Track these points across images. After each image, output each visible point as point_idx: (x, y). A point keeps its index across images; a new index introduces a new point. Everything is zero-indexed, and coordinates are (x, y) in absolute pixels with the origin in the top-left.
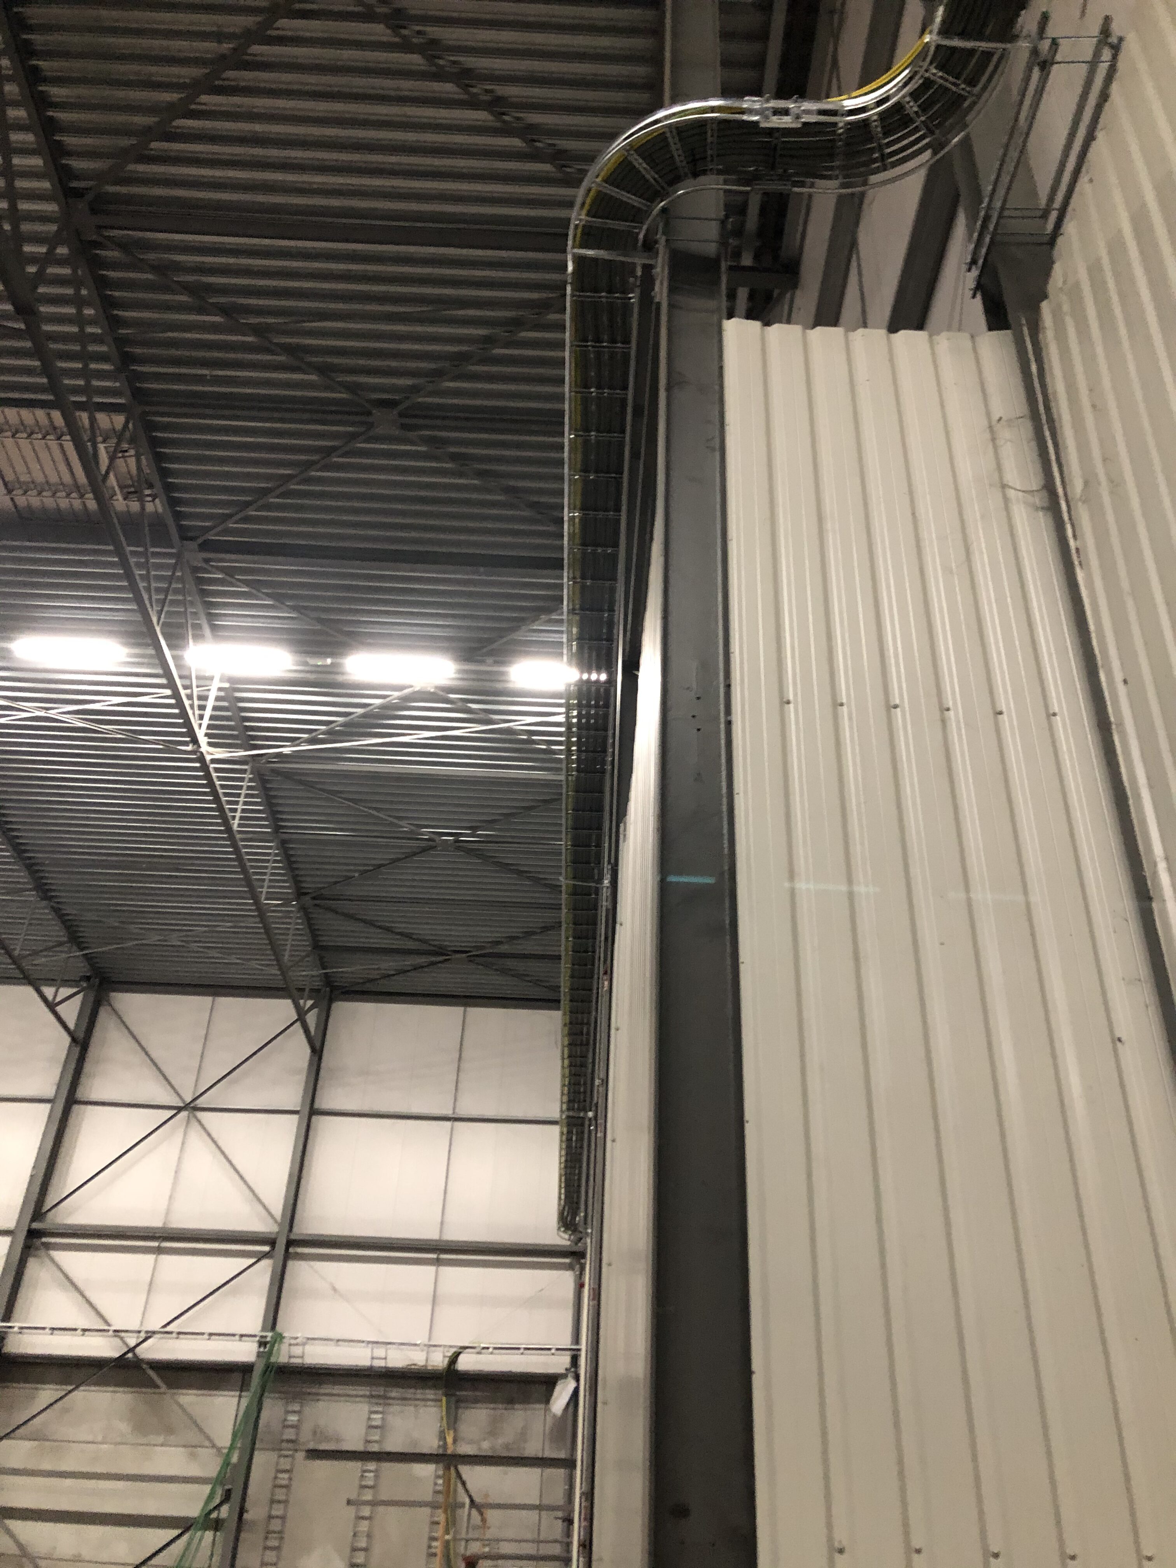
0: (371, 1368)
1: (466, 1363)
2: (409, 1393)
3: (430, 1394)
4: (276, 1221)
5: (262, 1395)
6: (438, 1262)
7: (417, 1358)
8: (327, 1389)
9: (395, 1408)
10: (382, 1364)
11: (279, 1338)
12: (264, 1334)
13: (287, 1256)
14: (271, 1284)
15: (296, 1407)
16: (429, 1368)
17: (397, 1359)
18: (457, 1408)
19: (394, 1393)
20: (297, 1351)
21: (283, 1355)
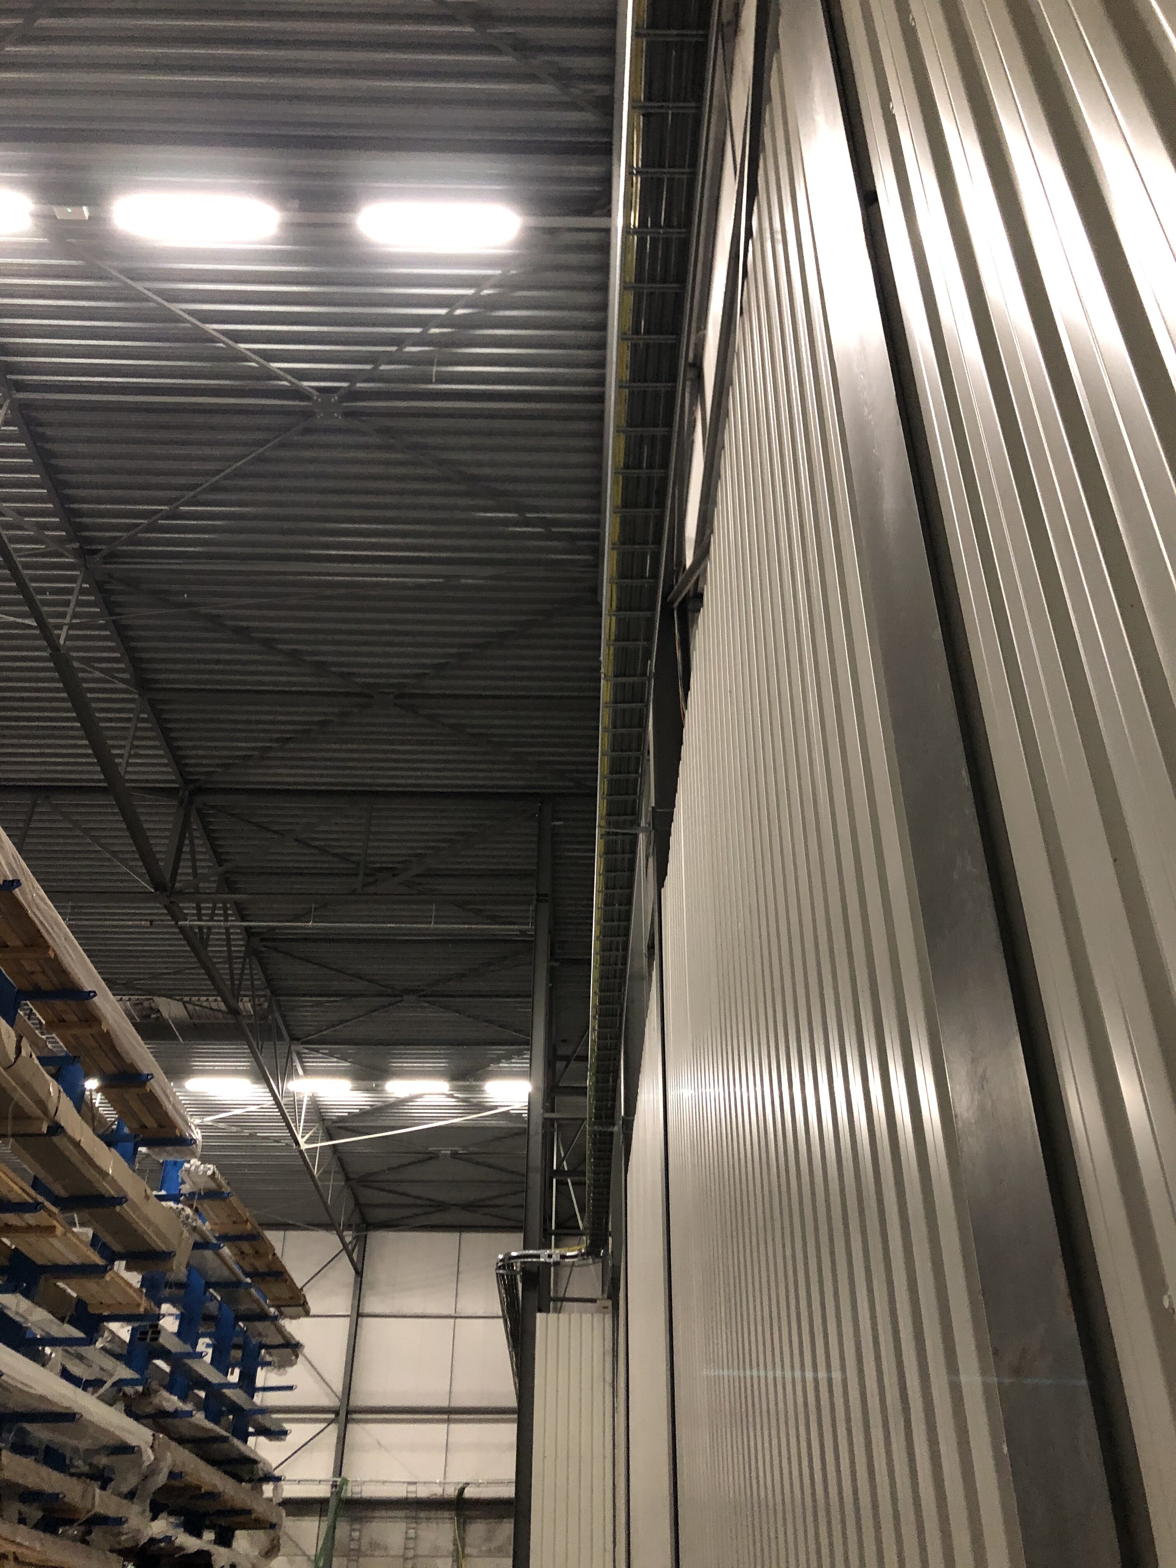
0: (407, 1499)
1: (469, 1493)
2: (432, 1514)
3: (446, 1514)
4: (337, 1396)
5: (335, 1519)
6: (448, 1421)
7: (437, 1491)
8: (377, 1514)
9: (424, 1525)
10: (413, 1495)
11: (345, 1482)
12: (335, 1479)
13: (347, 1421)
14: (337, 1443)
15: (357, 1526)
16: (445, 1496)
17: (423, 1492)
18: (464, 1523)
19: (423, 1514)
20: (357, 1489)
21: (350, 1492)
